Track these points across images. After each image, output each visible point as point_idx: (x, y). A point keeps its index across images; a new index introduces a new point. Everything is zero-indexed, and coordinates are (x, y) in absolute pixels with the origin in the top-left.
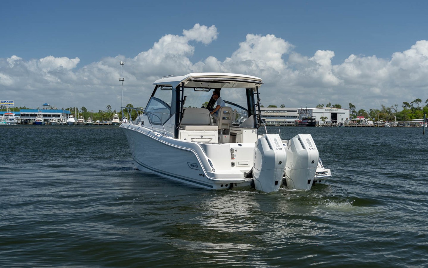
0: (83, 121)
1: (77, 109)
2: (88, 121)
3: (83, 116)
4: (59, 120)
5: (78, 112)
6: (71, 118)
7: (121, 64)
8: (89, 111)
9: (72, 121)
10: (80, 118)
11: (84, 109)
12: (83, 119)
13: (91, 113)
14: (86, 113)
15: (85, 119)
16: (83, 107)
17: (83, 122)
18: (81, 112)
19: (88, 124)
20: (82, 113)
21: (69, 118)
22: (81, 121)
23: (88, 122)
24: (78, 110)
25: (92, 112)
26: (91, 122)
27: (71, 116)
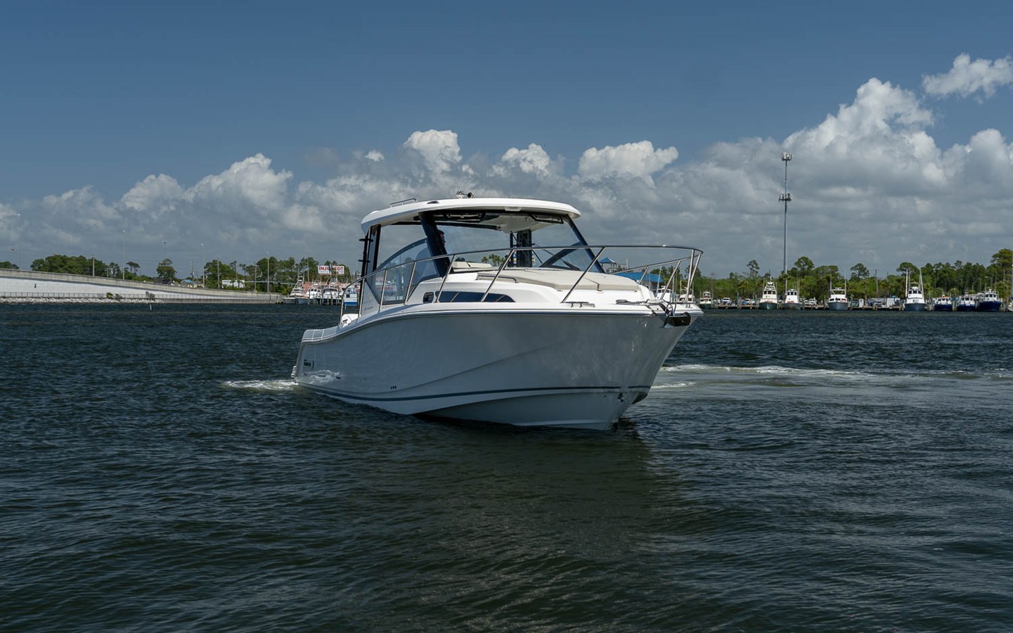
5: (678, 277)
8: (707, 277)
10: (685, 293)
13: (710, 280)
14: (698, 280)
15: (697, 294)
23: (702, 303)
25: (713, 278)
26: (709, 302)
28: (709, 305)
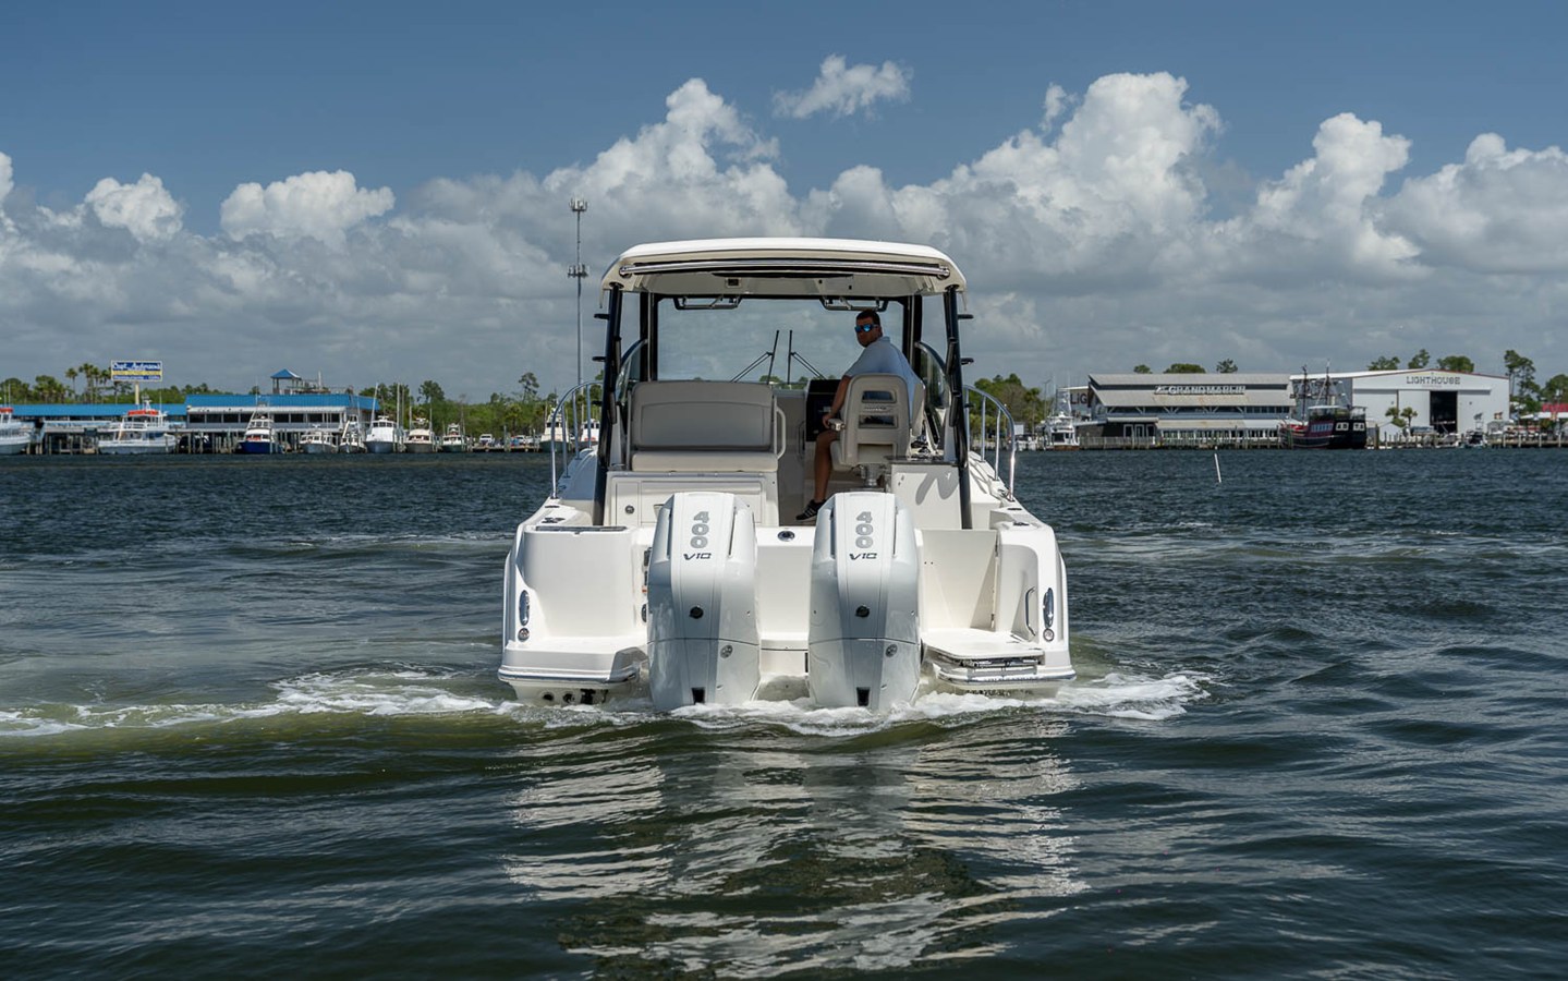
0: (426, 438)
1: (407, 392)
2: (447, 439)
3: (428, 418)
4: (334, 434)
5: (407, 400)
6: (383, 425)
7: (574, 210)
8: (452, 399)
9: (385, 440)
10: (417, 426)
11: (431, 389)
12: (427, 428)
13: (458, 405)
14: (439, 406)
15: (438, 430)
16: (428, 384)
17: (429, 442)
18: (422, 402)
19: (446, 449)
20: (426, 405)
21: (376, 425)
22: (419, 437)
23: (446, 443)
24: (410, 395)
25: (464, 402)
26: (458, 442)
27: (383, 419)
28: (459, 446)
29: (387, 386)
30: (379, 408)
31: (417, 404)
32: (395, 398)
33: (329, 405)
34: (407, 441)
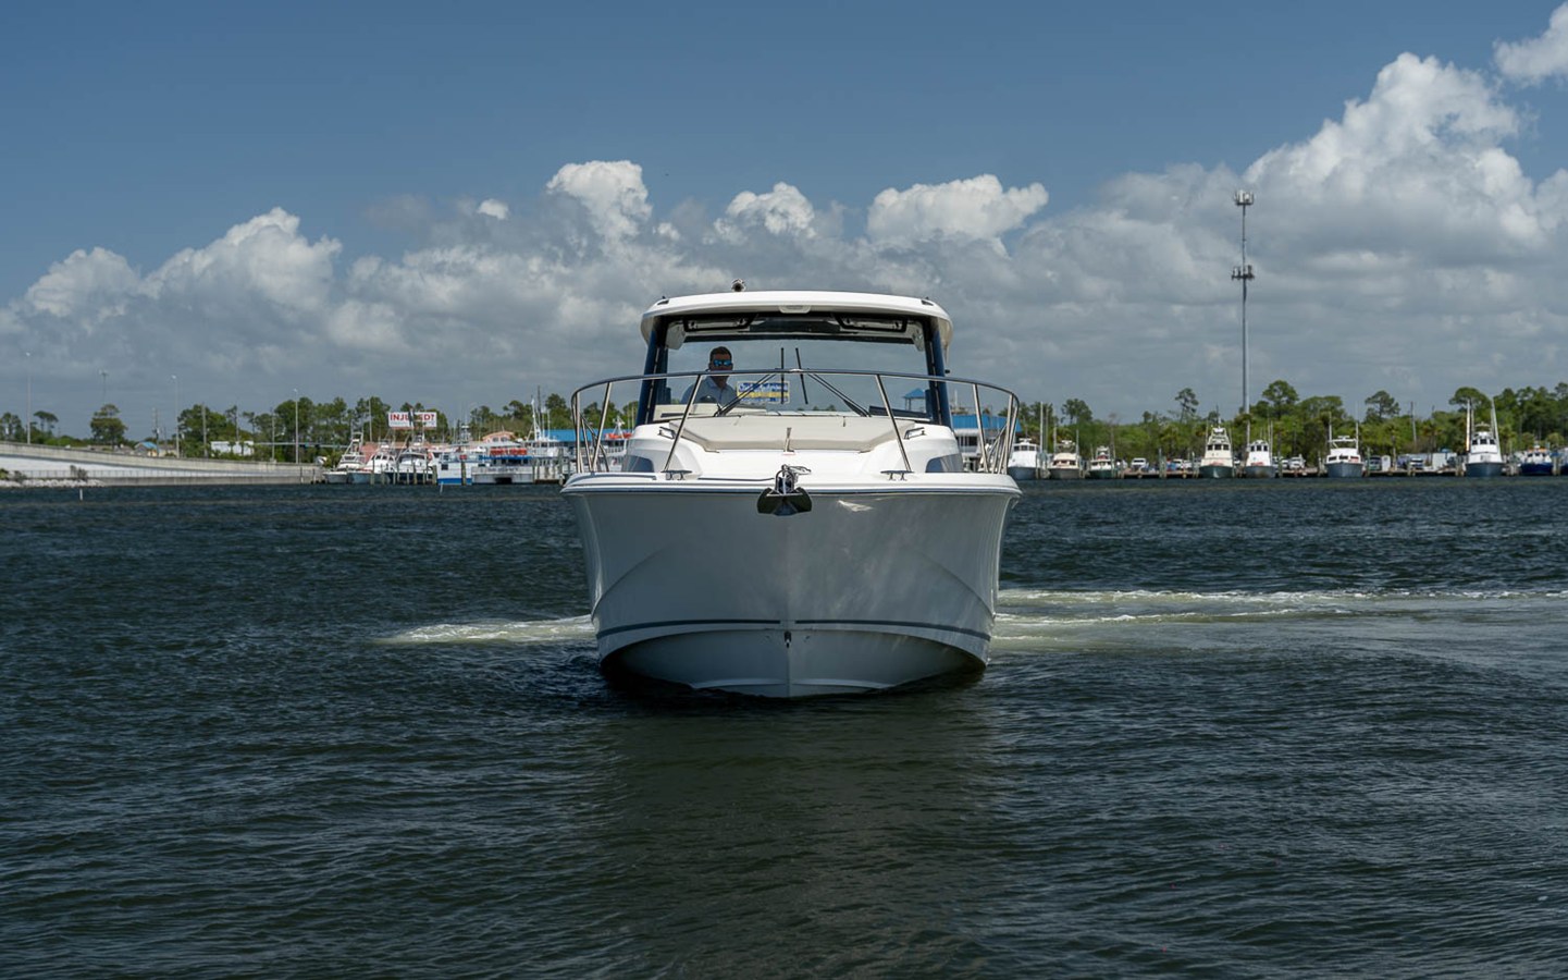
0: (1073, 463)
1: (1051, 411)
2: (1095, 464)
3: (1074, 441)
4: (971, 459)
5: (1051, 421)
6: (1025, 448)
7: (1239, 204)
8: (1101, 419)
9: (1027, 465)
10: (1062, 450)
11: (1076, 408)
12: (1073, 452)
13: (1108, 426)
14: (1086, 427)
15: (1085, 453)
16: (1070, 403)
17: (1075, 467)
18: (1067, 422)
19: (1095, 475)
20: (1071, 427)
21: (1017, 449)
22: (1064, 462)
23: (1094, 468)
24: (1054, 414)
25: (1114, 422)
26: (1107, 467)
27: (1025, 442)
28: (1108, 472)
29: (1028, 405)
30: (1020, 430)
31: (1061, 425)
32: (1038, 418)
33: (966, 427)
34: (1051, 466)
